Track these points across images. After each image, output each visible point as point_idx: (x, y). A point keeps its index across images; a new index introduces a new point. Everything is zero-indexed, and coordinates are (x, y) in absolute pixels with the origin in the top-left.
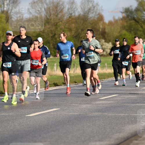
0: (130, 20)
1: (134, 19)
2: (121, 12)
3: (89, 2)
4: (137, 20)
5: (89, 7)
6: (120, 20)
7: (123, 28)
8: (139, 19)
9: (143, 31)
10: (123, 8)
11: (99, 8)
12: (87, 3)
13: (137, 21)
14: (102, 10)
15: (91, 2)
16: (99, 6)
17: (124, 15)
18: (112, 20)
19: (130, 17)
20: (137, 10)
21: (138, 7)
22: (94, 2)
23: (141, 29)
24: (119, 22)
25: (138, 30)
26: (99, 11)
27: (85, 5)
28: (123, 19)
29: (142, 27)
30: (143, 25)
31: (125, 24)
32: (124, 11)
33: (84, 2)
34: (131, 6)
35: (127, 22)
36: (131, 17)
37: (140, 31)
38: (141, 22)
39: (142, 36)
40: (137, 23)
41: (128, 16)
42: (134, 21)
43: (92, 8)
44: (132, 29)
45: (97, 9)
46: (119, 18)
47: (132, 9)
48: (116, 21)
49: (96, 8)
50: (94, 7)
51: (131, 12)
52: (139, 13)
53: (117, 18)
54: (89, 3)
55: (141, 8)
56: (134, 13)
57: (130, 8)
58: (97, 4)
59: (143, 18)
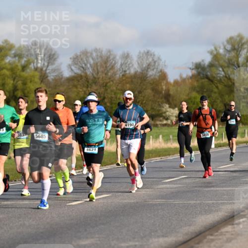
0: (202, 79)
1: (207, 77)
2: (190, 69)
3: (148, 55)
4: (211, 78)
5: (148, 62)
6: (188, 79)
7: (193, 89)
8: (214, 77)
9: (219, 93)
10: (193, 63)
11: (161, 63)
12: (146, 57)
13: (211, 80)
14: (165, 66)
15: (151, 55)
16: (161, 60)
17: (194, 72)
18: (179, 79)
19: (201, 75)
20: (211, 65)
21: (212, 61)
22: (154, 55)
23: (216, 90)
24: (187, 81)
25: (212, 91)
26: (161, 68)
27: (143, 60)
28: (193, 77)
29: (217, 87)
30: (218, 85)
31: (196, 84)
32: (193, 67)
33: (141, 55)
34: (203, 61)
35: (197, 81)
36: (203, 74)
37: (215, 93)
38: (216, 82)
39: (218, 99)
40: (211, 83)
41: (199, 74)
42: (206, 80)
43: (153, 64)
44: (205, 90)
45: (159, 65)
46: (187, 76)
47: (204, 65)
48: (184, 80)
49: (157, 64)
50: (155, 62)
51: (203, 68)
52: (214, 69)
53: (184, 76)
54: (149, 57)
55: (217, 63)
56: (208, 70)
57: (202, 63)
58: (159, 58)
59: (219, 75)
